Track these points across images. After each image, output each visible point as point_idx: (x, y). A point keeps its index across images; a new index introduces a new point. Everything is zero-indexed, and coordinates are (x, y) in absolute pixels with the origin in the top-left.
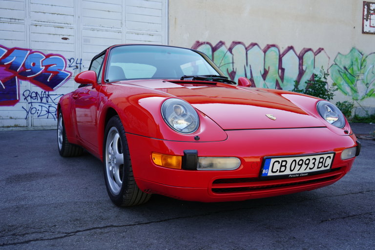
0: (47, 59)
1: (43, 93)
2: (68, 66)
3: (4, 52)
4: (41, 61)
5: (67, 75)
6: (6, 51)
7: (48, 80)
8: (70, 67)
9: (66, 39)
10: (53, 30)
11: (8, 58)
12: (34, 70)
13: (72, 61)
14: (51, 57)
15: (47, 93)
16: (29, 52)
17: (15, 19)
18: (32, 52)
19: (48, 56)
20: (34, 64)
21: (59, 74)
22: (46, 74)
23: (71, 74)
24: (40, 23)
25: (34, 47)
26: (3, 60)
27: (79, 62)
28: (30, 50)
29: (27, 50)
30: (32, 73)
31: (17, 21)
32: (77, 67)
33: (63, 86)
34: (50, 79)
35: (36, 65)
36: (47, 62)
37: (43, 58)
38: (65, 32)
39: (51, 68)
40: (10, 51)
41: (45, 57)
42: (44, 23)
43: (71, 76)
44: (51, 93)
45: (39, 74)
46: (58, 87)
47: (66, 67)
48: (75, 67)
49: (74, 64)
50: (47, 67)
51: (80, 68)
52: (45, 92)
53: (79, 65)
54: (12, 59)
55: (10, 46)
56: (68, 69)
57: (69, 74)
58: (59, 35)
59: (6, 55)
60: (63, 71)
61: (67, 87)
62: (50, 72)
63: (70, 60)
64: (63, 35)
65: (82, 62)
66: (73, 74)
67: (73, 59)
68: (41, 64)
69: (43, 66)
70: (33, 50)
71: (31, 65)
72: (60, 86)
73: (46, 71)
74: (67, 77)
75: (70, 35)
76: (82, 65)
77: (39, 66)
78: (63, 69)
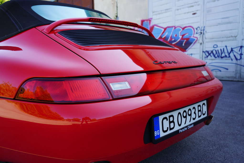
0: (184, 31)
2: (195, 33)
3: (162, 30)
4: (180, 32)
5: (194, 40)
6: (163, 30)
7: (183, 45)
8: (197, 33)
9: (194, 14)
10: (187, 10)
11: (164, 34)
12: (176, 39)
13: (198, 29)
14: (186, 29)
16: (174, 28)
17: (168, 9)
18: (175, 28)
19: (183, 29)
20: (176, 35)
21: (189, 40)
22: (182, 40)
23: (197, 38)
24: (180, 7)
25: (176, 25)
26: (162, 36)
27: (202, 29)
28: (175, 27)
29: (172, 27)
30: (175, 41)
31: (169, 10)
32: (201, 33)
33: (192, 48)
34: (185, 44)
35: (177, 35)
36: (183, 34)
37: (180, 30)
38: (193, 9)
39: (186, 36)
40: (165, 29)
41: (182, 29)
42: (182, 7)
43: (197, 40)
45: (179, 41)
46: (189, 49)
48: (200, 33)
49: (200, 31)
50: (183, 36)
51: (204, 34)
53: (202, 32)
54: (166, 34)
55: (165, 27)
56: (195, 35)
57: (196, 39)
58: (191, 12)
59: (163, 32)
60: (192, 37)
61: (194, 48)
62: (185, 39)
63: (197, 29)
64: (193, 12)
65: (205, 29)
66: (198, 39)
67: (199, 27)
68: (180, 35)
69: (181, 35)
70: (176, 26)
71: (175, 36)
72: (190, 48)
73: (182, 38)
74: (194, 41)
75: (197, 11)
76: (205, 31)
77: (179, 36)
78: (192, 36)
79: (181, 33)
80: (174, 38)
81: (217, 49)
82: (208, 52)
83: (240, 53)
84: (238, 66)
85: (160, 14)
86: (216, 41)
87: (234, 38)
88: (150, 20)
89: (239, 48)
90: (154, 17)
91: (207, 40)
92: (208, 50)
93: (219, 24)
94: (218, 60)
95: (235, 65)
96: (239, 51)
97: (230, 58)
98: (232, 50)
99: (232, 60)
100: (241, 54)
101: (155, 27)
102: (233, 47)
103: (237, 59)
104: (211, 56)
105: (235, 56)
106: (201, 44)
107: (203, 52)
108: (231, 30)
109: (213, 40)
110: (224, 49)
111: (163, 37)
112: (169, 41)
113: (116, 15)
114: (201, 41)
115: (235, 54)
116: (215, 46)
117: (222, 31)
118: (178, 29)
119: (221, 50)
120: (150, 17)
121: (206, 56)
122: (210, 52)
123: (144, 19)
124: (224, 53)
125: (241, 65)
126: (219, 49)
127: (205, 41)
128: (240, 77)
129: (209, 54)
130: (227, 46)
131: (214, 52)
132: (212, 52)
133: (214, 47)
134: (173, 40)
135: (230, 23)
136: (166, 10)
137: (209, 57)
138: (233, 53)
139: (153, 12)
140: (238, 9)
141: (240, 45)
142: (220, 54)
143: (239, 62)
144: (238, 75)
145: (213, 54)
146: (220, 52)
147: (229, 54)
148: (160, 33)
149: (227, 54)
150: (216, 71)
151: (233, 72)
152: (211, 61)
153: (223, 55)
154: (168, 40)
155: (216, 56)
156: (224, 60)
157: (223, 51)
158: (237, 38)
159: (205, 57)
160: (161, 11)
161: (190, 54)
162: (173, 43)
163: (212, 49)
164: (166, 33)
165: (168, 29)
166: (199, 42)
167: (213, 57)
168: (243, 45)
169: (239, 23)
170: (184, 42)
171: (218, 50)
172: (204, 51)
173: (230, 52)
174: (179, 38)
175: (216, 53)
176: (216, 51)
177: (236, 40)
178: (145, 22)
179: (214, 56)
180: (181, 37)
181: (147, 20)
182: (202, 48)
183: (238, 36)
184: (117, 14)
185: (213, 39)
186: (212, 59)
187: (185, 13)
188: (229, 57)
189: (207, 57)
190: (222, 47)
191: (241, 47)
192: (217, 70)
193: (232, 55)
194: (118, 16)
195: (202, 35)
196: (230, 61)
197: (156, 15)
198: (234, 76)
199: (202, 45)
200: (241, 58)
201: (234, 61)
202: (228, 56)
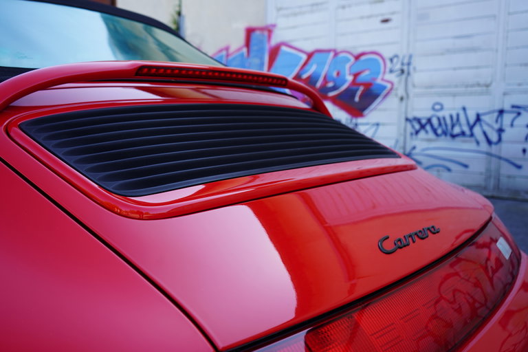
0: (358, 63)
1: (349, 121)
2: (388, 70)
3: (301, 58)
4: (347, 66)
5: (384, 88)
6: (304, 57)
7: (357, 99)
8: (391, 71)
9: (386, 21)
10: (366, 9)
11: (307, 68)
12: (338, 83)
13: (395, 60)
14: (363, 58)
15: (354, 121)
16: (332, 54)
17: (318, 4)
18: (336, 54)
19: (357, 57)
20: (338, 74)
21: (372, 88)
22: (354, 88)
23: (392, 84)
25: (340, 46)
26: (301, 72)
27: (406, 61)
28: (335, 51)
29: (329, 51)
30: (334, 88)
31: (320, 6)
32: (402, 71)
33: (380, 107)
34: (361, 97)
35: (341, 73)
36: (355, 70)
37: (348, 60)
38: (383, 9)
39: (364, 77)
40: (310, 56)
41: (352, 59)
43: (391, 89)
44: (360, 120)
45: (347, 90)
46: (371, 110)
47: (384, 73)
48: (399, 72)
49: (398, 66)
50: (356, 75)
51: (409, 74)
52: (351, 120)
53: (405, 68)
54: (311, 70)
55: (310, 49)
56: (388, 77)
57: (389, 86)
58: (377, 16)
59: (306, 64)
60: (379, 81)
61: (385, 110)
62: (360, 84)
63: (391, 60)
64: (382, 15)
65: (413, 60)
66: (396, 86)
67: (396, 56)
68: (347, 72)
69: (350, 74)
70: (339, 50)
71: (335, 74)
72: (375, 109)
73: (354, 83)
74: (385, 92)
75: (393, 13)
76: (411, 67)
77: (344, 76)
78: (380, 77)
79: (350, 68)
80: (334, 81)
81: (440, 114)
82: (419, 121)
83: (497, 126)
84: (494, 159)
85: (295, 15)
86: (440, 95)
87: (485, 88)
88: (271, 28)
89: (496, 114)
90: (281, 23)
91: (416, 90)
92: (419, 114)
93: (449, 51)
94: (444, 142)
95: (484, 155)
96: (497, 121)
97: (473, 139)
98: (478, 119)
99: (478, 143)
100: (501, 131)
101: (284, 48)
102: (481, 112)
103: (489, 142)
104: (427, 132)
105: (485, 134)
106: (402, 99)
107: (407, 119)
108: (477, 67)
109: (433, 90)
110: (458, 115)
111: (305, 76)
112: (320, 87)
113: (177, 9)
114: (401, 92)
115: (486, 128)
116: (437, 107)
117: (455, 69)
118: (344, 57)
119: (451, 117)
120: (270, 21)
121: (413, 131)
122: (424, 121)
123: (254, 24)
124: (460, 125)
125: (500, 158)
126: (445, 114)
127: (412, 91)
128: (497, 187)
129: (422, 125)
130: (467, 106)
131: (435, 122)
132: (429, 121)
133: (433, 109)
134: (330, 85)
135: (474, 50)
136: (313, 5)
137: (422, 134)
138: (481, 126)
139: (279, 9)
140: (494, 16)
141: (498, 107)
142: (449, 127)
143: (494, 149)
144: (492, 182)
145: (432, 126)
146: (448, 121)
147: (471, 128)
148: (296, 65)
149: (466, 129)
150: (438, 171)
151: (481, 174)
152: (425, 145)
153: (457, 130)
154: (318, 85)
155: (439, 131)
156: (459, 143)
157: (455, 121)
158: (490, 88)
159: (412, 134)
160: (300, 7)
161: (374, 125)
162: (331, 94)
163: (428, 114)
164: (312, 65)
165: (316, 56)
166: (396, 95)
167: (431, 135)
168: (507, 107)
169: (497, 51)
170: (359, 93)
171: (444, 118)
172: (410, 116)
173: (475, 124)
174: (345, 81)
175: (440, 124)
176: (439, 119)
177: (488, 93)
178: (258, 33)
179: (435, 131)
180: (350, 78)
181: (262, 29)
182: (403, 110)
183: (494, 84)
184: (180, 6)
185: (431, 87)
186: (429, 140)
187: (362, 18)
188: (472, 135)
189: (417, 132)
190: (454, 109)
191: (501, 112)
192: (441, 168)
193: (477, 130)
194: (184, 12)
195: (404, 76)
196: (473, 146)
197: (287, 16)
198: (483, 183)
199: (404, 102)
200: (500, 140)
201: (484, 146)
202: (468, 132)
